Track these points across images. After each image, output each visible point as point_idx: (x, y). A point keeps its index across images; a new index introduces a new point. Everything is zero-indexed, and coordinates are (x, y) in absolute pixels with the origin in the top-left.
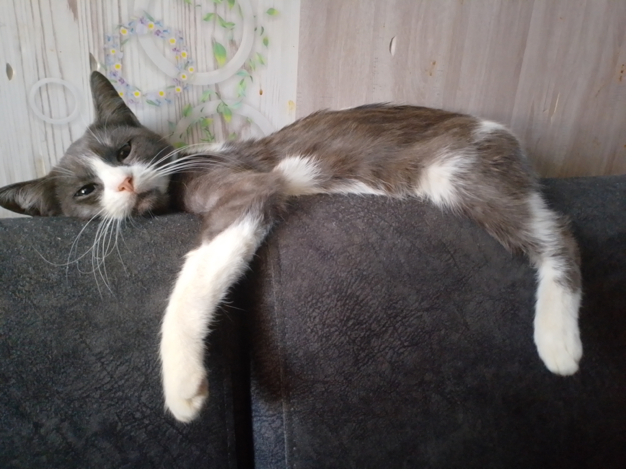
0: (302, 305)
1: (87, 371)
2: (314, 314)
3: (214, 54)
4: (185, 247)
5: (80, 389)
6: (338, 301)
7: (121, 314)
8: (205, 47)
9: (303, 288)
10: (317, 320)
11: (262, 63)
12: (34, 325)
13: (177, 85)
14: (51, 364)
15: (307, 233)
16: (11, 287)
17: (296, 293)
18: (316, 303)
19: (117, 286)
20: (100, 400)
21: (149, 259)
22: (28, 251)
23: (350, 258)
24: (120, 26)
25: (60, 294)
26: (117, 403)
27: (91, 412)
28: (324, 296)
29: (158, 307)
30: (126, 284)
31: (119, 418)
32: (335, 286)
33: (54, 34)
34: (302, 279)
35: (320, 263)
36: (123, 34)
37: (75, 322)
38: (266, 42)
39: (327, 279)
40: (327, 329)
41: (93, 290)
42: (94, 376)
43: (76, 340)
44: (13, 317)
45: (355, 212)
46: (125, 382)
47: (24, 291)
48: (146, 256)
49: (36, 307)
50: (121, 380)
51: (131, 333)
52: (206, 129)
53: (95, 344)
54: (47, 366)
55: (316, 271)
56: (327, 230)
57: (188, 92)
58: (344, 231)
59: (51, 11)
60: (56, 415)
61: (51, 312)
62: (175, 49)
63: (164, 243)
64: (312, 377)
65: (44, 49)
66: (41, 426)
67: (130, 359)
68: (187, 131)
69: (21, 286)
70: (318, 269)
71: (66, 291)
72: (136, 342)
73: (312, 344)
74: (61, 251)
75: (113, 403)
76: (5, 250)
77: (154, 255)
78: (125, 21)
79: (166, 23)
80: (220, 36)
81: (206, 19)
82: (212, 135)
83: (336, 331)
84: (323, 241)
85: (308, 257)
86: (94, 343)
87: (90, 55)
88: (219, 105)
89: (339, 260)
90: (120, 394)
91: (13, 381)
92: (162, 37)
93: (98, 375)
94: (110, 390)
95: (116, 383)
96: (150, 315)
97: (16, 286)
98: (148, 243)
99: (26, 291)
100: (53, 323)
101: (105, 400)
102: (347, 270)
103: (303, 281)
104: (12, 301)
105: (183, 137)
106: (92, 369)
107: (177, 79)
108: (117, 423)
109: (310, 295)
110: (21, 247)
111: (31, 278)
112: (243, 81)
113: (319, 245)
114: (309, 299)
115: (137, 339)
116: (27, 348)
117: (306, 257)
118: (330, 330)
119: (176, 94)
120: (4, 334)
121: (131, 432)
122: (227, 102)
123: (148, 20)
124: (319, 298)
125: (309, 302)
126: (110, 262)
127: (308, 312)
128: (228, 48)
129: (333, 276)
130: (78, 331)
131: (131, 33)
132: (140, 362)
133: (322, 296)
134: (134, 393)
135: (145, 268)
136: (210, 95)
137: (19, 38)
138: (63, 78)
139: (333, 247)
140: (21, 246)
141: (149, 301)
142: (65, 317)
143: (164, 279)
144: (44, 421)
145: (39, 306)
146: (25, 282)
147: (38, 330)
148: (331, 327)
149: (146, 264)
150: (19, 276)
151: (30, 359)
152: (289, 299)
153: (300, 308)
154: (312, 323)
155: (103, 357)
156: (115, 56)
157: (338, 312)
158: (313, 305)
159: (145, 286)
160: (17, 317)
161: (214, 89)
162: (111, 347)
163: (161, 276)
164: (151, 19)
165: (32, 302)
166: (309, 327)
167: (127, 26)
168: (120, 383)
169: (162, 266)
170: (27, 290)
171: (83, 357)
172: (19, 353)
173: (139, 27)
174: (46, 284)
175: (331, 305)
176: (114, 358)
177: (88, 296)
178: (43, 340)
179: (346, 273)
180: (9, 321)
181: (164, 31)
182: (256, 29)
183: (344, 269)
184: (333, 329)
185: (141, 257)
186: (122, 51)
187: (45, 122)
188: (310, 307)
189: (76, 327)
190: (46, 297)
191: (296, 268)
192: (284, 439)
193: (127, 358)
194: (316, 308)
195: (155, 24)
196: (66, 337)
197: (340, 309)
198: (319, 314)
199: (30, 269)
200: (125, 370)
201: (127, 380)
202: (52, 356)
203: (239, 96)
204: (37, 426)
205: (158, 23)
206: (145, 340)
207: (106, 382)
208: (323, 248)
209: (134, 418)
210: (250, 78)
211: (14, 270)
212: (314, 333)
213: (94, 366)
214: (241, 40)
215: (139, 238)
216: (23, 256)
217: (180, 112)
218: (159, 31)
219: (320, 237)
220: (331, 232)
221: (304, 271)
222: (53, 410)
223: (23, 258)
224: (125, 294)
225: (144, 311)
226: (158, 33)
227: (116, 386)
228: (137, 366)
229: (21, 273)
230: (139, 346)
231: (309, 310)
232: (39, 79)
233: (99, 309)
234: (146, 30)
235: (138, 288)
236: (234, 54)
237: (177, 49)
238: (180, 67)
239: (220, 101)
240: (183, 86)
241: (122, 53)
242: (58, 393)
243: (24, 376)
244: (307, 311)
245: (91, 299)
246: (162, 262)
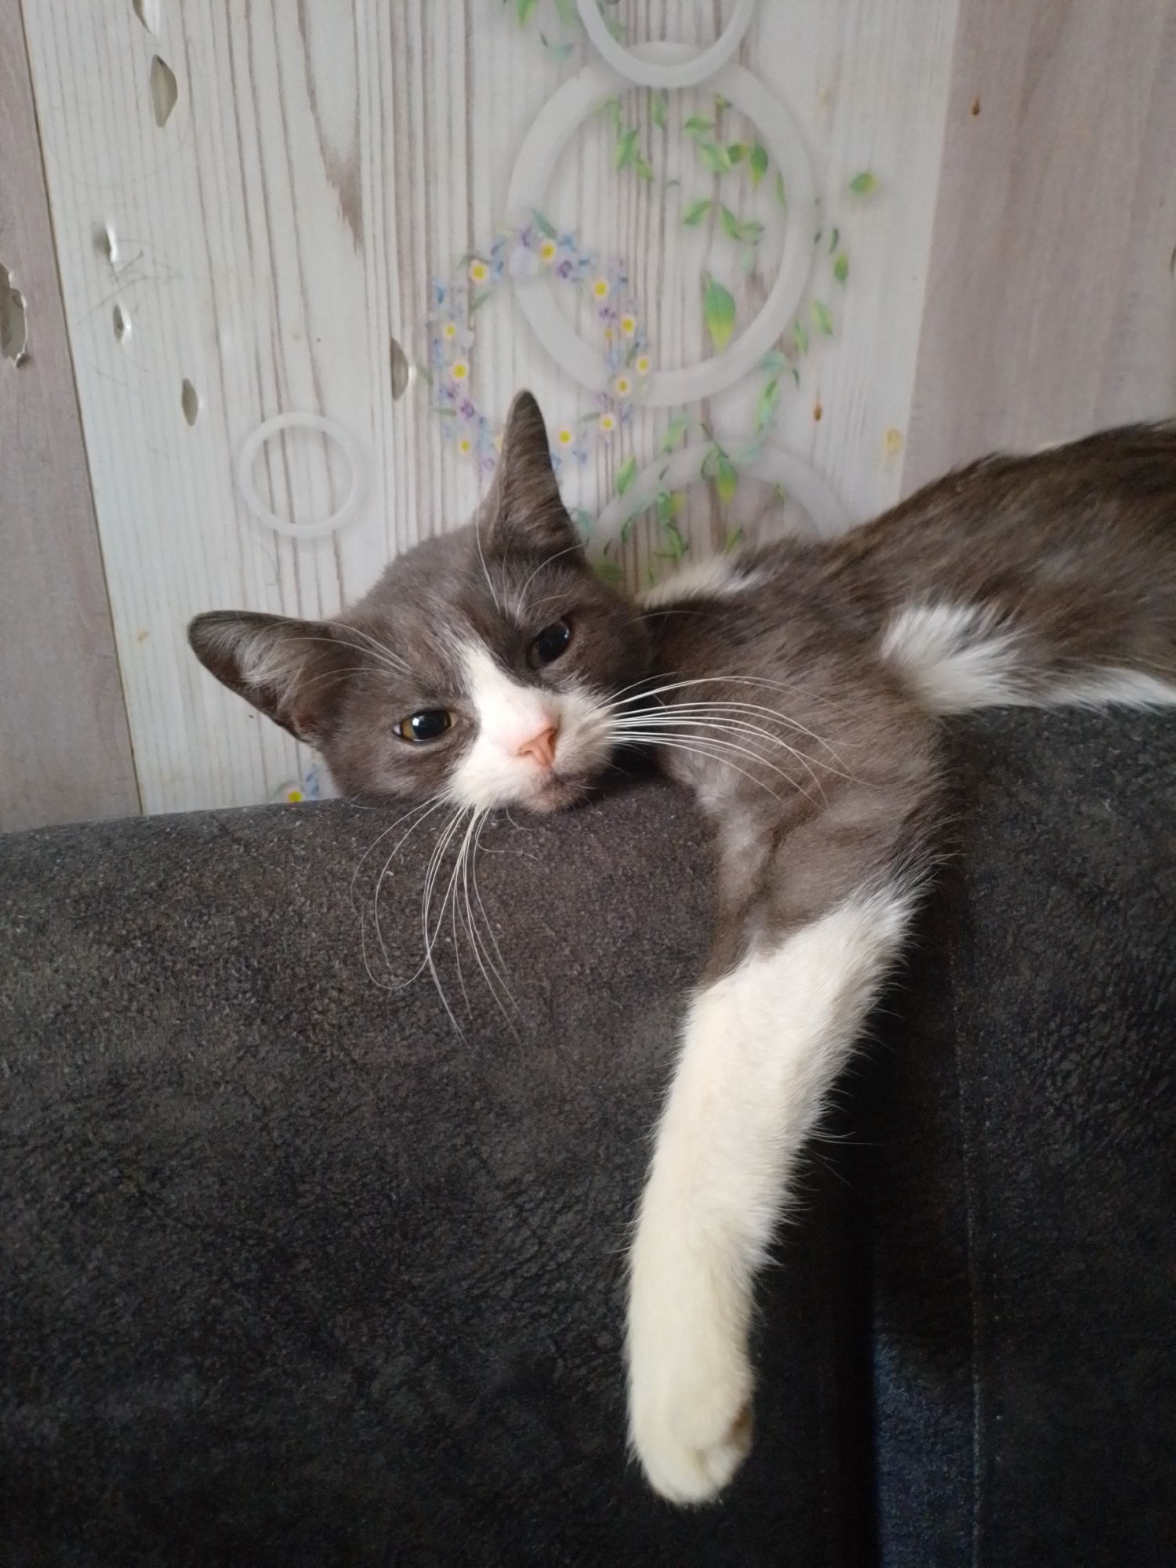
0: (1031, 1041)
1: (483, 1229)
2: (1066, 1065)
3: (705, 319)
4: (704, 883)
5: (464, 1278)
6: (1129, 1028)
7: (564, 1076)
8: (683, 299)
9: (1035, 997)
10: (1074, 1081)
11: (828, 331)
12: (356, 1114)
13: (606, 411)
14: (395, 1215)
15: (1040, 835)
16: (295, 1016)
17: (1016, 1009)
18: (1072, 1036)
19: (551, 1001)
20: (514, 1305)
21: (619, 923)
22: (322, 914)
23: (1161, 906)
24: (470, 258)
25: (414, 1030)
26: (554, 1310)
27: (491, 1337)
28: (1093, 1017)
29: (653, 1054)
30: (572, 995)
31: (558, 1348)
32: (1123, 985)
33: (304, 292)
34: (1032, 969)
35: (1080, 922)
36: (477, 280)
37: (452, 1103)
38: (842, 272)
39: (1102, 969)
40: (1100, 1107)
41: (493, 1016)
42: (500, 1241)
43: (457, 1150)
44: (303, 1098)
45: (1153, 763)
46: (575, 1255)
47: (327, 1027)
48: (613, 915)
49: (361, 1068)
50: (563, 1250)
51: (588, 1126)
52: (669, 525)
53: (501, 1159)
54: (385, 1221)
55: (1071, 947)
56: (1093, 824)
57: (631, 428)
58: (1138, 827)
59: (296, 228)
60: (408, 1345)
61: (397, 1080)
62: (606, 311)
63: (651, 874)
64: (1055, 1234)
65: (276, 334)
66: (374, 1374)
67: (587, 1195)
68: (623, 533)
69: (320, 1013)
70: (1076, 942)
71: (429, 1021)
72: (601, 1152)
73: (1056, 1147)
74: (403, 911)
75: (544, 1310)
76: (265, 914)
77: (630, 910)
78: (484, 244)
79: (588, 241)
80: (725, 265)
81: (691, 221)
82: (685, 539)
83: (1123, 1109)
84: (1085, 859)
85: (1048, 907)
86: (500, 1155)
87: (393, 343)
88: (708, 456)
89: (1131, 912)
90: (561, 1285)
91: (305, 1264)
92: (574, 280)
93: (508, 1240)
94: (538, 1277)
95: (553, 1257)
96: (633, 1077)
97: (306, 1013)
98: (610, 877)
99: (333, 1026)
100: (402, 1108)
101: (524, 1303)
102: (1155, 941)
103: (1037, 975)
104: (298, 1056)
105: (611, 553)
106: (496, 1223)
107: (605, 396)
108: (554, 1360)
109: (1054, 1015)
110: (303, 904)
111: (340, 991)
112: (773, 385)
113: (1076, 870)
114: (1053, 1025)
115: (604, 1141)
116: (338, 1176)
117: (1043, 905)
118: (1106, 1108)
119: (600, 436)
120: (283, 1143)
121: (588, 1383)
122: (729, 447)
123: (541, 234)
124: (1080, 1022)
125: (1050, 1034)
126: (527, 935)
127: (1049, 1061)
128: (741, 295)
129: (1118, 959)
130: (459, 1126)
131: (496, 276)
132: (610, 1201)
133: (1088, 1019)
134: (595, 1283)
135: (613, 949)
136: (686, 432)
137: (215, 309)
138: (322, 413)
139: (1115, 874)
140: (303, 899)
141: (629, 1041)
142: (429, 1092)
143: (662, 978)
144: (379, 1362)
145: (365, 1064)
146: (326, 1001)
147: (364, 1128)
148: (1110, 1102)
149: (614, 938)
150: (311, 986)
151: (345, 1204)
152: (995, 1026)
153: (1026, 1050)
154: (1058, 1090)
155: (520, 1193)
156: (453, 344)
157: (1130, 1058)
158: (1063, 1042)
159: (618, 998)
160: (313, 1096)
161: (697, 416)
162: (538, 1164)
163: (654, 970)
164: (551, 232)
165: (348, 1055)
166: (1051, 1103)
167: (487, 255)
168: (562, 1257)
169: (655, 943)
170: (335, 1022)
171: (473, 1194)
172: (318, 1190)
173: (517, 256)
174: (380, 1005)
175: (1112, 1040)
176: (547, 1192)
177: (483, 1031)
178: (377, 1154)
179: (1151, 949)
180: (294, 1110)
181: (582, 263)
182: (818, 238)
183: (1145, 936)
184: (1113, 1106)
185: (600, 919)
186: (472, 329)
187: (276, 534)
188: (1056, 1048)
189: (457, 1115)
190: (380, 1039)
191: (1015, 940)
192: (972, 1394)
193: (577, 1192)
194: (1070, 1050)
195: (560, 244)
196: (433, 1142)
197: (1135, 1050)
198: (1078, 1064)
199: (337, 964)
200: (574, 1224)
201: (579, 1249)
202: (398, 1194)
203: (761, 427)
204: (363, 1377)
205: (567, 241)
206: (620, 1145)
207: (528, 1256)
208: (1086, 880)
209: (595, 1347)
210: (792, 378)
211: (297, 970)
212: (1062, 1119)
213: (499, 1215)
214: (777, 270)
215: (585, 862)
216: (314, 930)
217: (607, 485)
218: (567, 264)
219: (1074, 846)
220: (1104, 831)
221: (1039, 947)
222: (401, 1335)
223: (314, 935)
224: (572, 1022)
225: (619, 1066)
226: (565, 269)
227: (552, 1265)
228: (602, 1213)
229: (315, 977)
230: (608, 1160)
231: (1051, 1056)
232: (263, 419)
233: (511, 1066)
234: (534, 264)
235: (602, 1005)
236: (756, 312)
237: (610, 312)
238: (615, 359)
239: (711, 446)
240: (620, 411)
241: (471, 336)
242: (413, 1288)
243: (331, 1249)
244: (1044, 1057)
245: (490, 1041)
246: (653, 929)
